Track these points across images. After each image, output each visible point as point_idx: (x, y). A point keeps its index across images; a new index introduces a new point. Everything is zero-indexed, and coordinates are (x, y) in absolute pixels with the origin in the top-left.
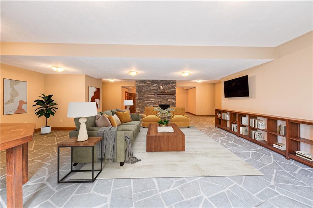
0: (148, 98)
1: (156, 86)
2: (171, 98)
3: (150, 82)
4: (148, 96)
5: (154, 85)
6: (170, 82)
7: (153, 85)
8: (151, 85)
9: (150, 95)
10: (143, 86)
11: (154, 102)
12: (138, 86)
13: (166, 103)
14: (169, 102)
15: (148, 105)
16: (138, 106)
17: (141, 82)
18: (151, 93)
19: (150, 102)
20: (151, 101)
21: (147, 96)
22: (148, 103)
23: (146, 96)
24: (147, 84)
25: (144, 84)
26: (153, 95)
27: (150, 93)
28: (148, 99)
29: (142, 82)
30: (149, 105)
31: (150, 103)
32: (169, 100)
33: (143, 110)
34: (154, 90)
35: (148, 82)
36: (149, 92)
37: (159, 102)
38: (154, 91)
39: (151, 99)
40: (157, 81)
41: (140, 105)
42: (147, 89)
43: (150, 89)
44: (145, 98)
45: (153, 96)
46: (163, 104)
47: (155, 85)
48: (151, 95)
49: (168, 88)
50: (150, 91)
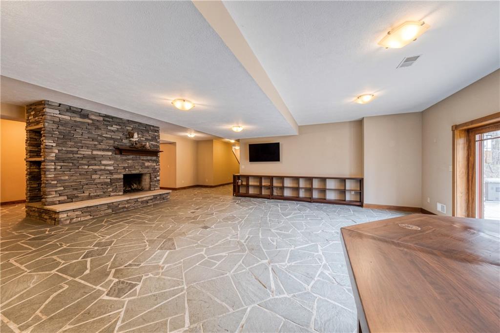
0: (94, 158)
1: (118, 130)
2: (151, 160)
3: (101, 119)
4: (95, 153)
5: (112, 129)
6: (148, 128)
7: (109, 128)
8: (102, 127)
9: (100, 150)
10: (75, 126)
11: (112, 168)
12: (57, 120)
13: (140, 170)
14: (148, 167)
15: (94, 177)
16: (59, 181)
17: (67, 111)
18: (104, 147)
19: (101, 170)
20: (103, 167)
21: (90, 153)
22: (95, 171)
23: (88, 152)
24: (90, 121)
25: (78, 119)
26: (108, 150)
27: (99, 147)
28: (93, 162)
29: (74, 112)
30: (97, 176)
31: (99, 173)
32: (147, 164)
33: (75, 192)
34: (111, 138)
35: (93, 117)
36: (96, 143)
37: (124, 168)
38: (112, 142)
39: (104, 162)
40: (121, 119)
41: (67, 177)
42: (90, 135)
43: (101, 136)
44: (84, 157)
45: (110, 153)
46: (134, 172)
47: (115, 128)
48: (103, 150)
49: (145, 139)
50: (100, 142)
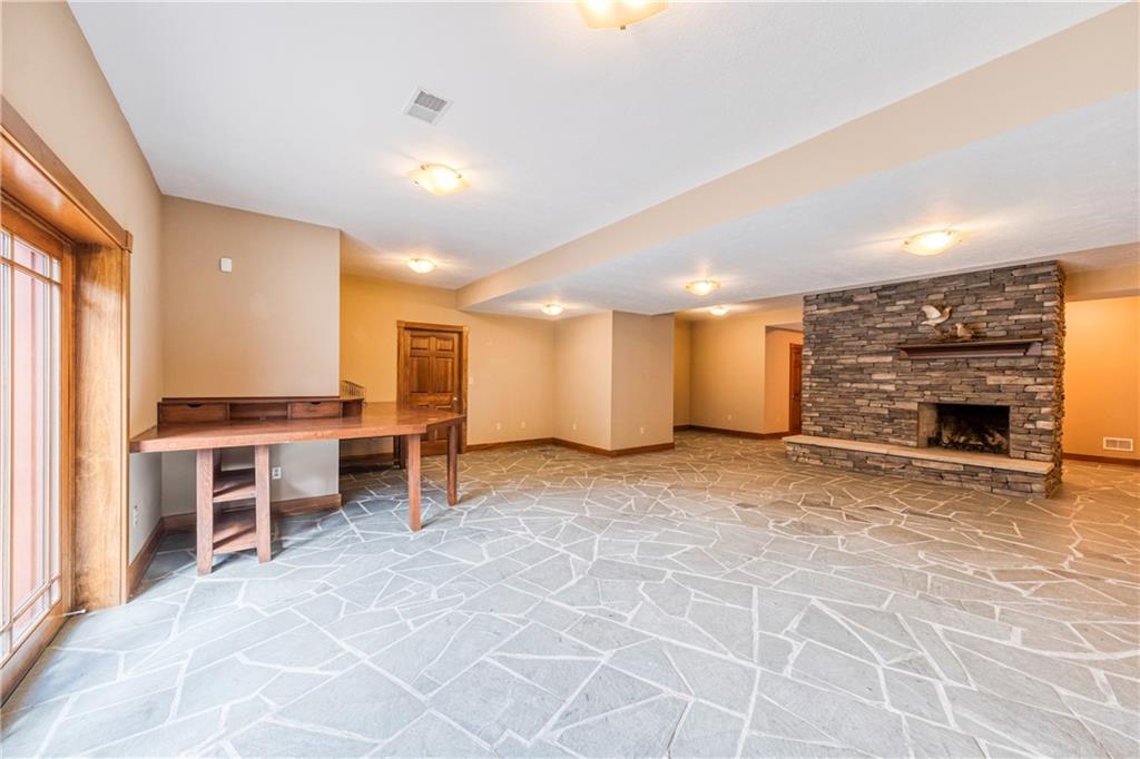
0: (860, 369)
1: (907, 309)
2: (1011, 368)
3: (874, 296)
4: (861, 360)
5: (895, 309)
6: (999, 277)
7: (888, 309)
8: (875, 311)
9: (871, 354)
10: (837, 319)
11: (891, 388)
12: (814, 318)
13: (970, 394)
14: (998, 389)
15: (858, 402)
16: (815, 403)
17: (826, 301)
18: (877, 348)
19: (871, 391)
20: (875, 386)
21: (854, 361)
22: (861, 393)
23: (849, 360)
24: (855, 307)
25: (840, 309)
26: (886, 353)
27: (869, 348)
28: (858, 376)
29: (833, 300)
30: (865, 402)
31: (869, 395)
32: (992, 380)
33: (832, 423)
34: (893, 329)
35: (860, 299)
36: (865, 342)
37: (921, 389)
38: (894, 335)
39: (876, 377)
40: (916, 282)
41: (822, 400)
42: (855, 331)
43: (874, 328)
44: (846, 369)
45: (890, 359)
46: (946, 399)
47: (900, 305)
48: (878, 353)
49: (990, 313)
50: (870, 339)
